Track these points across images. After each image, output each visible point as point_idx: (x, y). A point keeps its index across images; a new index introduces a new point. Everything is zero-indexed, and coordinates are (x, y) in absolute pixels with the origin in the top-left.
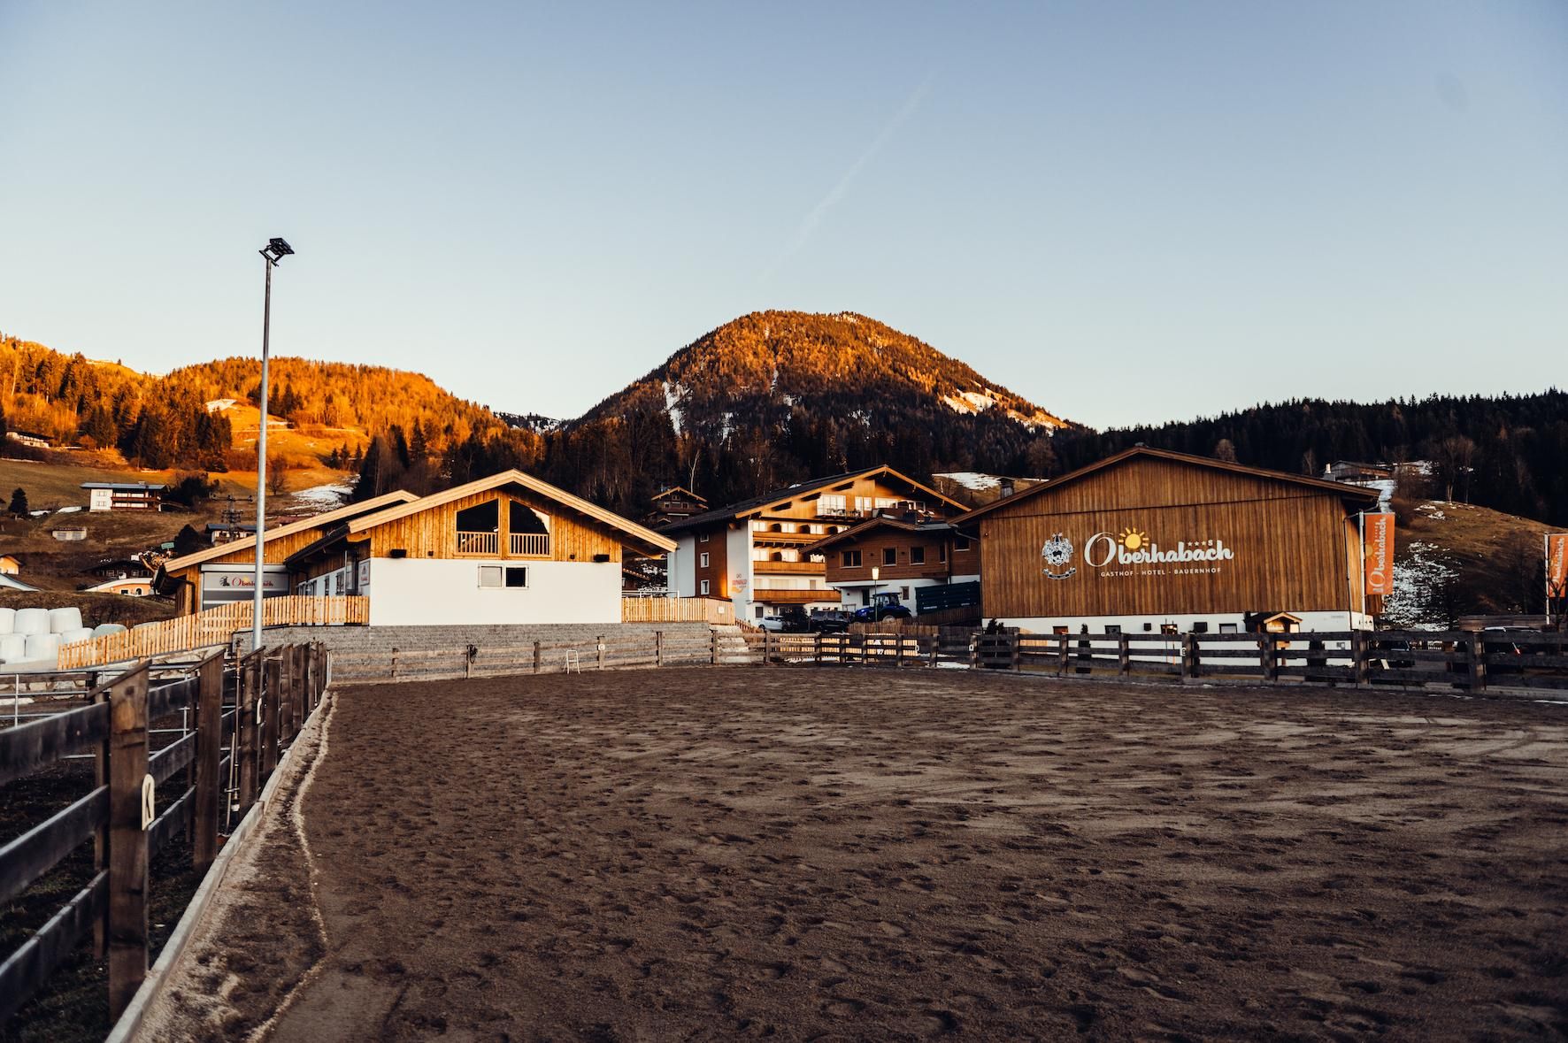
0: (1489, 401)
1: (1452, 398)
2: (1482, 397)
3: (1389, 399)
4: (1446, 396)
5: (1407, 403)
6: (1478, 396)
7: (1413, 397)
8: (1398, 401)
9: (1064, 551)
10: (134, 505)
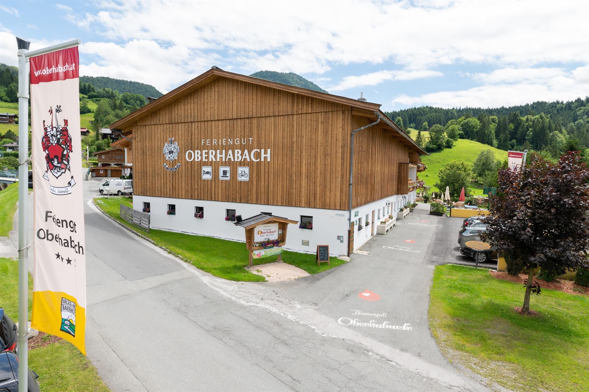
0: (483, 110)
1: (472, 108)
2: (481, 108)
3: (453, 108)
4: (470, 107)
5: (458, 109)
6: (480, 108)
7: (460, 107)
8: (455, 108)
9: (175, 151)
10: (3, 117)
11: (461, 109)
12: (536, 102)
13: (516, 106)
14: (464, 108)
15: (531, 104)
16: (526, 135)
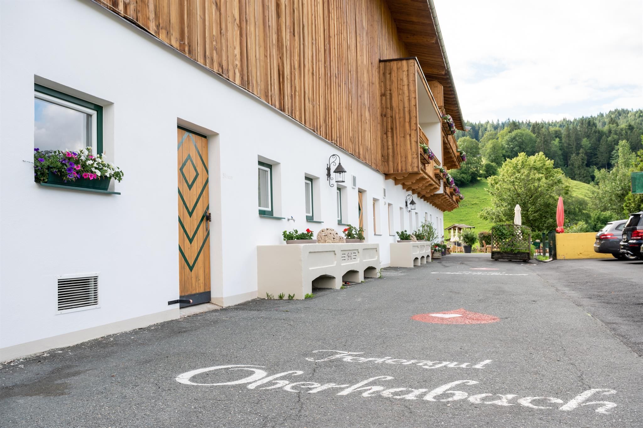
11: (500, 123)
12: (613, 110)
13: (585, 117)
14: (504, 121)
15: (607, 113)
16: (612, 157)
